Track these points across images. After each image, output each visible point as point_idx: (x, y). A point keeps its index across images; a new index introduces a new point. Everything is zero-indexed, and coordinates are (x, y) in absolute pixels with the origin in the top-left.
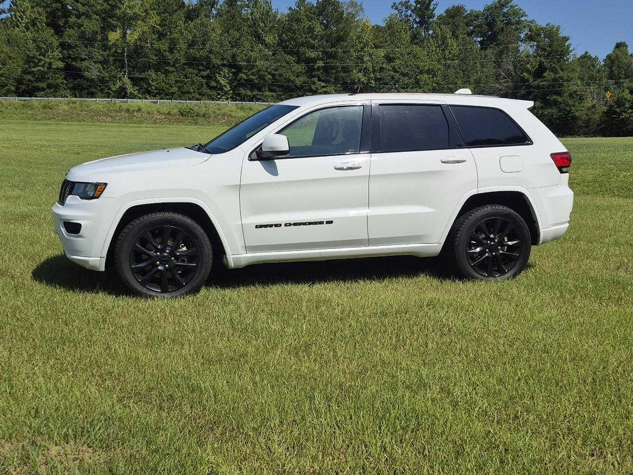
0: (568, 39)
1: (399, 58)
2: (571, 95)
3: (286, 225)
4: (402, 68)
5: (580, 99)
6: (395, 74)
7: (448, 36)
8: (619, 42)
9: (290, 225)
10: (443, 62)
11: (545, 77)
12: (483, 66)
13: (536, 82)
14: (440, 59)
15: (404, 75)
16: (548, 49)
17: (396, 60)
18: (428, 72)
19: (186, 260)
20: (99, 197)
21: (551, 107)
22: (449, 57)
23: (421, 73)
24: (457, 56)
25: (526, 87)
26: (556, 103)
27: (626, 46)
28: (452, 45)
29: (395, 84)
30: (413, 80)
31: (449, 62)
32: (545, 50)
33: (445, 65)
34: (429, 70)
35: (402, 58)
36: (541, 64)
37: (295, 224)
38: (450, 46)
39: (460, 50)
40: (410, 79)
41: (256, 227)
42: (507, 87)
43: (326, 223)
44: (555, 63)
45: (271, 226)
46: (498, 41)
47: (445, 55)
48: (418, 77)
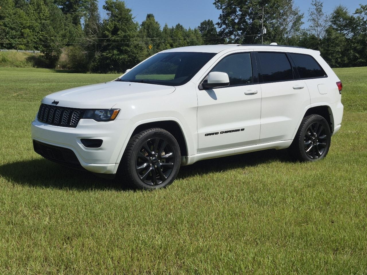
0: (130, 11)
1: (8, 17)
2: (135, 47)
3: (221, 133)
4: (10, 24)
5: (140, 50)
6: (6, 28)
7: (41, 4)
8: (149, 14)
9: (223, 132)
10: (39, 21)
11: (118, 34)
12: (65, 25)
13: (113, 38)
14: (37, 19)
15: (12, 29)
16: (119, 17)
17: (5, 18)
18: (29, 27)
19: (165, 162)
20: (115, 119)
21: (123, 54)
22: (43, 18)
23: (24, 28)
24: (48, 17)
25: (106, 41)
26: (126, 52)
27: (153, 17)
28: (45, 10)
29: (6, 35)
30: (19, 33)
31: (43, 21)
32: (117, 17)
33: (41, 23)
34: (30, 26)
35: (9, 17)
36: (115, 26)
37: (226, 132)
38: (43, 11)
39: (50, 13)
40: (17, 32)
41: (206, 135)
42: (94, 40)
43: (241, 130)
44: (124, 26)
45: (213, 134)
46: (74, 9)
47: (40, 17)
48: (22, 31)
